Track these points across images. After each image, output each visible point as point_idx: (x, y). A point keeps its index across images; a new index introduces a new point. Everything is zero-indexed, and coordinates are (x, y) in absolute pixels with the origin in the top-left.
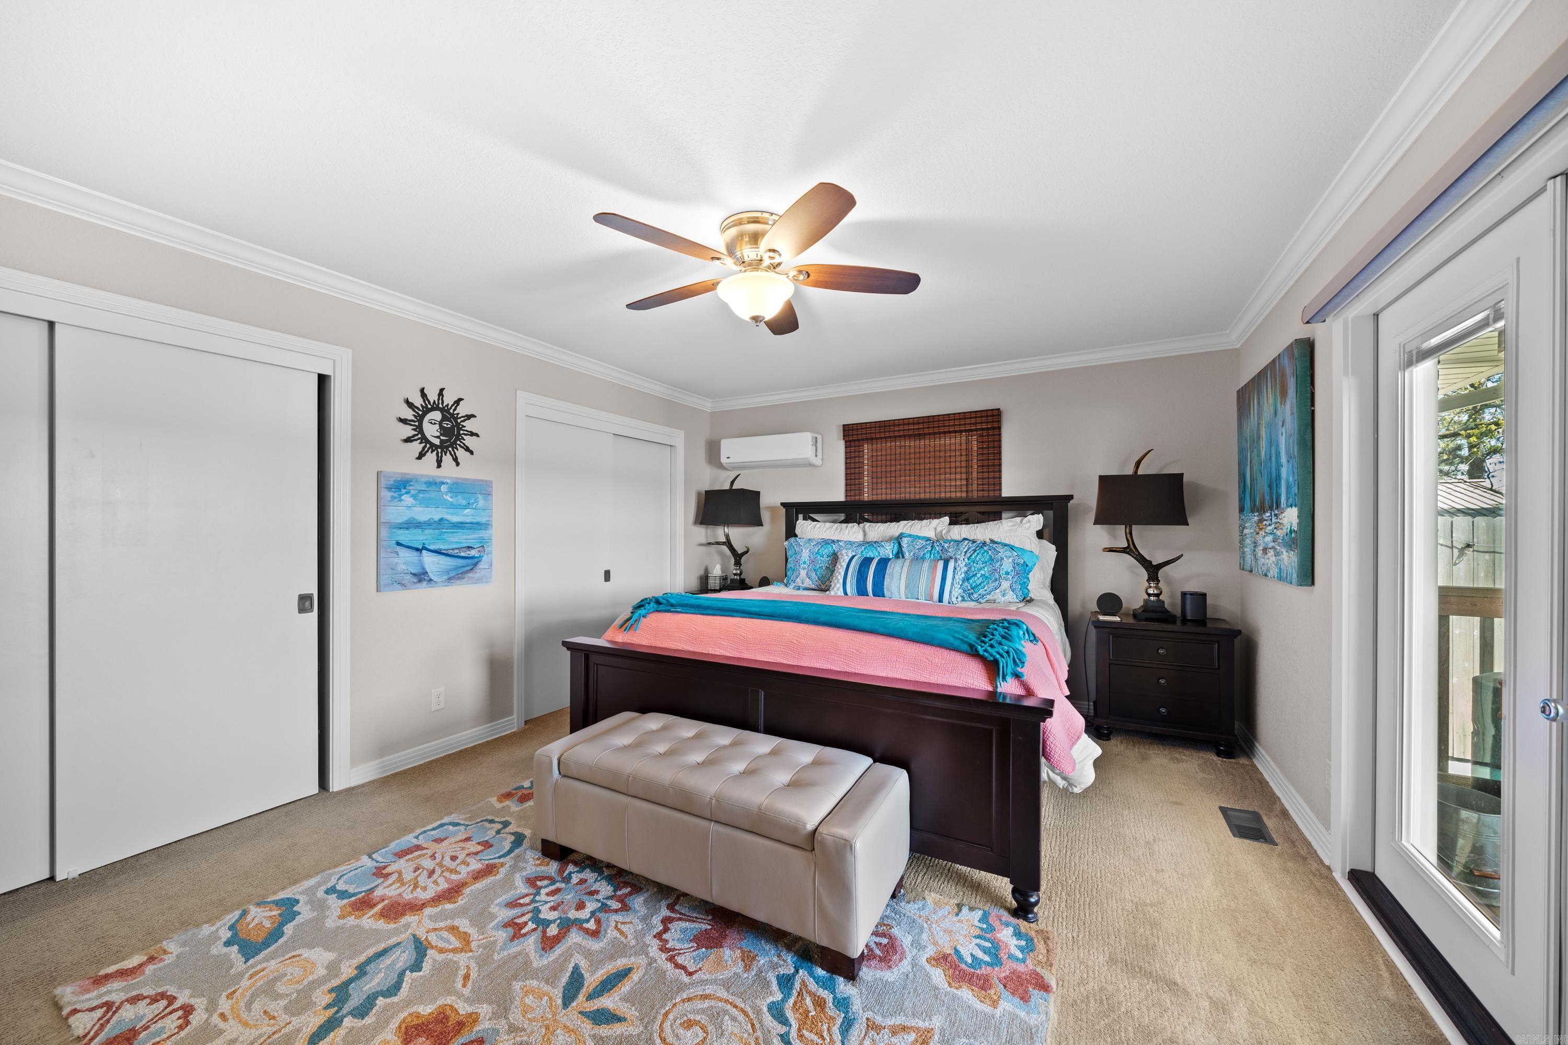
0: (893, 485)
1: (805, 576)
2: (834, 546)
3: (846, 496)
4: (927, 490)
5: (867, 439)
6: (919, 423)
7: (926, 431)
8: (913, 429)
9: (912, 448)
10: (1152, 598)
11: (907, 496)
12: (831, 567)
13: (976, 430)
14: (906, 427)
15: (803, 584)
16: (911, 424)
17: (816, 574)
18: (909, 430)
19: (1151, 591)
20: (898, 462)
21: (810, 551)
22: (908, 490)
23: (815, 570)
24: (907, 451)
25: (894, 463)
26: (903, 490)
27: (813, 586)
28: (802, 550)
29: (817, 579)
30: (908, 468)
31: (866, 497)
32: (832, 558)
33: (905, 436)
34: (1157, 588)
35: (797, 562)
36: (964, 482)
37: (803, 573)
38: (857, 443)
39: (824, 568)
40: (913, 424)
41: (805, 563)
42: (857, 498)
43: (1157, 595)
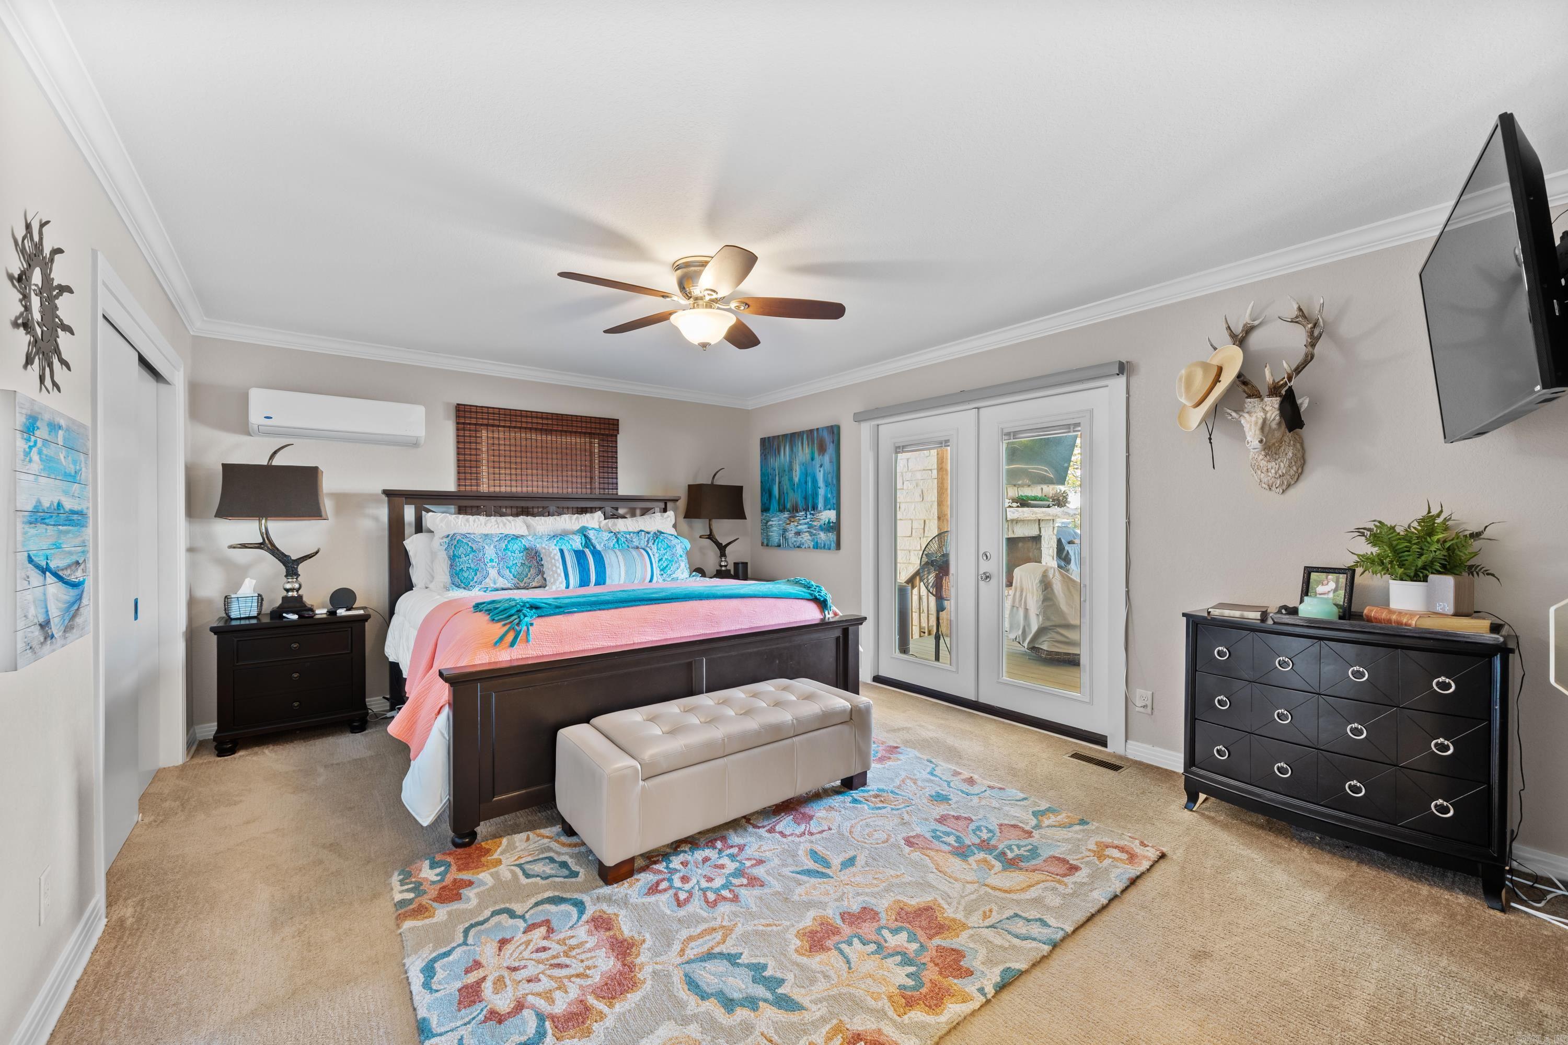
0: (519, 478)
1: (496, 575)
2: (523, 541)
3: (459, 485)
4: (555, 485)
5: (487, 425)
6: (547, 419)
7: (555, 428)
8: (542, 424)
9: (539, 441)
10: (723, 568)
11: (535, 489)
12: (527, 563)
13: (599, 434)
14: (535, 420)
15: (495, 584)
16: (540, 418)
17: (510, 572)
18: (537, 423)
19: (723, 564)
20: (524, 454)
21: (495, 547)
22: (535, 483)
23: (508, 568)
24: (534, 444)
25: (519, 455)
26: (530, 483)
27: (509, 585)
28: (484, 548)
29: (512, 577)
30: (535, 461)
31: (484, 488)
32: (525, 553)
33: (531, 429)
34: (726, 561)
35: (480, 560)
36: (588, 480)
37: (493, 573)
38: (473, 427)
39: (519, 565)
40: (542, 418)
41: (492, 560)
42: (474, 488)
43: (726, 566)
